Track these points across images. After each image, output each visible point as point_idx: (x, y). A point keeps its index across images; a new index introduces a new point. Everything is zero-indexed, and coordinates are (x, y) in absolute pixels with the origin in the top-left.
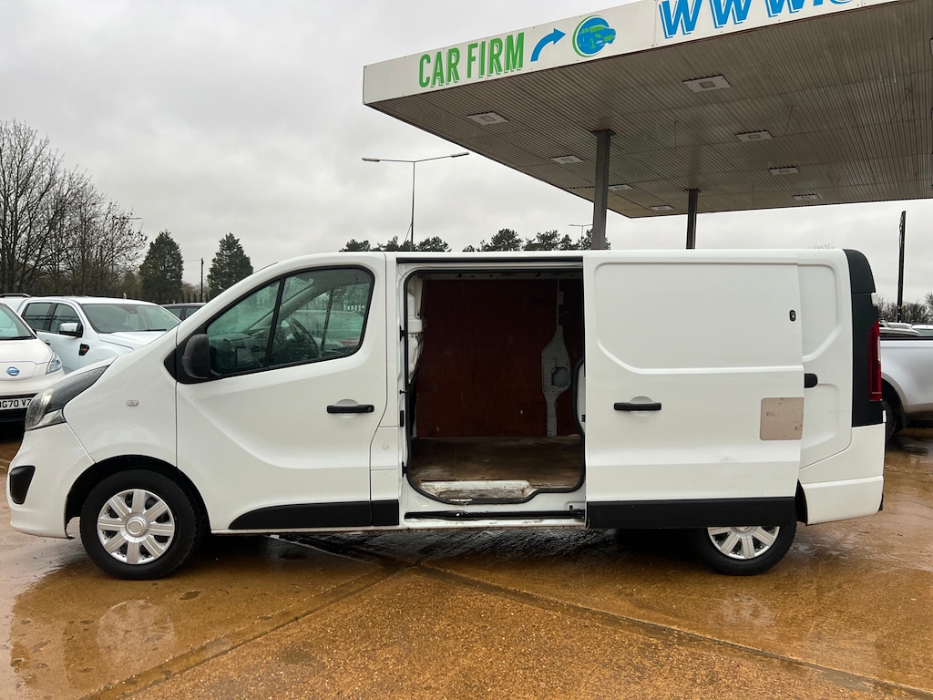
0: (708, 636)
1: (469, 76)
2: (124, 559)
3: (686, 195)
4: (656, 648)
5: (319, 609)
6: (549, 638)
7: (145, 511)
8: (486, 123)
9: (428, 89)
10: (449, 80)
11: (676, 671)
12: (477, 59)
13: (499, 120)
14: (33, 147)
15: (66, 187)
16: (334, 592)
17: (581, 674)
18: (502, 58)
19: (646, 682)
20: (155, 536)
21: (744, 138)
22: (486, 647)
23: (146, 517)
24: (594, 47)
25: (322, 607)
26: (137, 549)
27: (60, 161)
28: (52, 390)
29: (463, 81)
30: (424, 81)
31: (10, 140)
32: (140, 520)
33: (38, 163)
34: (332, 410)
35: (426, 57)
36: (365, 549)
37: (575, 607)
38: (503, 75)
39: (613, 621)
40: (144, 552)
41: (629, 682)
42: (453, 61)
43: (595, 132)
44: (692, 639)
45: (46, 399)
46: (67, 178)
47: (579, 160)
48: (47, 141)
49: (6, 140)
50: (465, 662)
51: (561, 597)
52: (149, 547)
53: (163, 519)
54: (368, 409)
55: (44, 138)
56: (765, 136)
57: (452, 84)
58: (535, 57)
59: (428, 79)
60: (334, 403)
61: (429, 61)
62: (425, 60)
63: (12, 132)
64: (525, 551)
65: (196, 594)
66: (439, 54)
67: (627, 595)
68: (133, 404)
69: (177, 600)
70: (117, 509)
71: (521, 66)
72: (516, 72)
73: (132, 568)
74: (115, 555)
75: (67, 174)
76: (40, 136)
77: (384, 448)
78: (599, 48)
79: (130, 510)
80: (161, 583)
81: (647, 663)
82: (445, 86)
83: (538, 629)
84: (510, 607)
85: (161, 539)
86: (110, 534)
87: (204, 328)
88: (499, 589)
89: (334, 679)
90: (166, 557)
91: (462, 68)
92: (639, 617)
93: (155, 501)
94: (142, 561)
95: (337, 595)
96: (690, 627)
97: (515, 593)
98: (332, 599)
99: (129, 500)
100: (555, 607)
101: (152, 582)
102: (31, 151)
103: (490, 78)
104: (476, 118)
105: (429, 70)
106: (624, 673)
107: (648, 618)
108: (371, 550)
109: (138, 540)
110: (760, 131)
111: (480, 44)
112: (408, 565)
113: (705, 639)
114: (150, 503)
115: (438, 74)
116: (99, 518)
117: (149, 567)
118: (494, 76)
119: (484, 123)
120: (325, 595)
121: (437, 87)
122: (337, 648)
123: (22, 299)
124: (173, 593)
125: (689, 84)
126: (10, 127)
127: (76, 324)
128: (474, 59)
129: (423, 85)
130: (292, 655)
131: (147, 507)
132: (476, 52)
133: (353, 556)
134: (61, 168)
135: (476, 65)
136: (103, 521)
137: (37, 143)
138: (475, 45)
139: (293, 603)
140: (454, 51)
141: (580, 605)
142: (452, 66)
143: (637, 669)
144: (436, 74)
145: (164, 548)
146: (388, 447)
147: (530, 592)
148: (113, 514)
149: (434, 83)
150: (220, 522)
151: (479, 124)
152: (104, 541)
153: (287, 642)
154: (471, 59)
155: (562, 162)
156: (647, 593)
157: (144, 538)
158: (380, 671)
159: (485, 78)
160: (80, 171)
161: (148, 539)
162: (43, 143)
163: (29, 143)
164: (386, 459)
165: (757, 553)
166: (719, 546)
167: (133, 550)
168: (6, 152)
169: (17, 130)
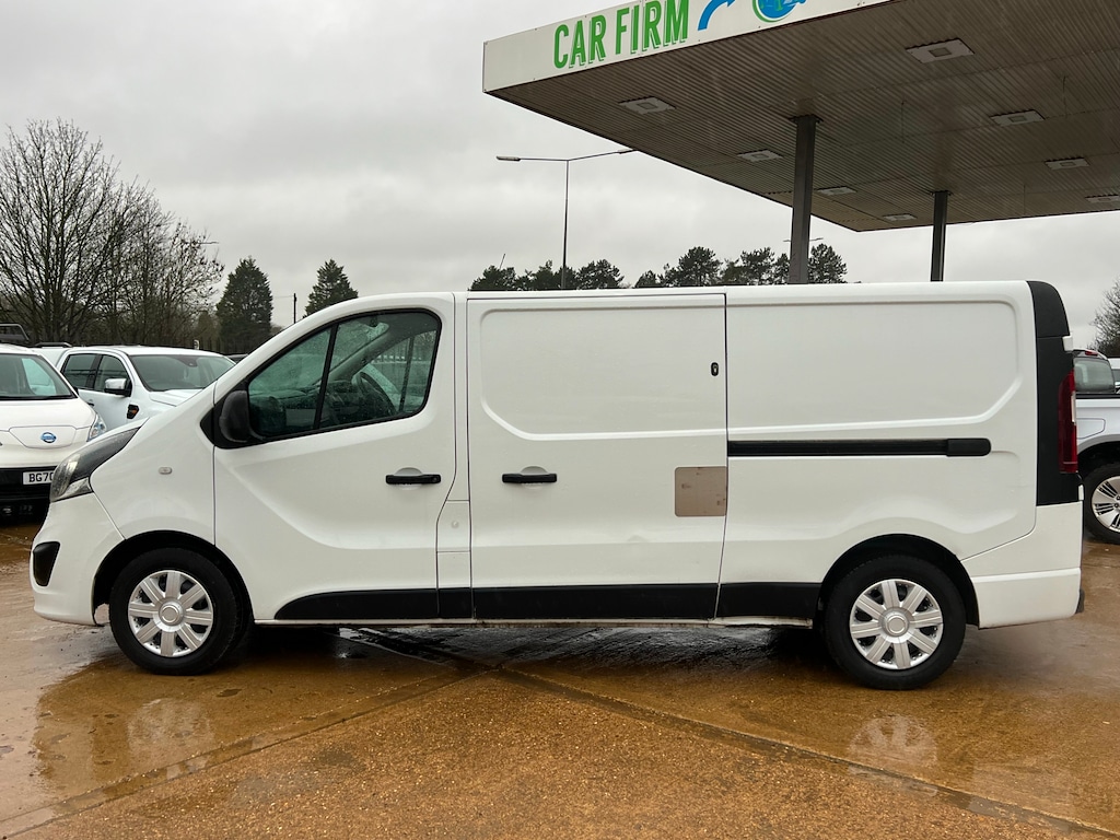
0: (824, 754)
1: (618, 51)
2: (157, 650)
3: (932, 199)
4: (756, 764)
5: (372, 711)
6: (631, 749)
7: (181, 595)
8: (646, 111)
9: (566, 70)
10: (593, 58)
11: (770, 787)
12: (629, 29)
13: (662, 106)
14: (83, 153)
15: (123, 203)
16: (393, 694)
17: (656, 786)
18: (661, 28)
19: (731, 796)
20: (192, 625)
21: (1003, 121)
22: (554, 755)
23: (182, 602)
24: (780, 8)
25: (376, 709)
26: (172, 638)
27: (115, 171)
28: (78, 456)
29: (611, 57)
30: (561, 60)
31: (52, 144)
32: (176, 606)
33: (89, 174)
34: (391, 480)
35: (563, 28)
36: (441, 649)
37: (674, 718)
38: (661, 49)
39: (715, 734)
40: (180, 643)
41: (709, 796)
42: (598, 33)
43: (794, 119)
44: (804, 755)
45: (72, 466)
46: (124, 193)
47: (777, 156)
48: (100, 146)
49: (48, 145)
50: (525, 770)
51: (660, 707)
52: (186, 638)
53: (200, 605)
54: (433, 480)
55: (96, 142)
56: (1032, 117)
57: (596, 63)
58: (703, 25)
59: (566, 56)
60: (394, 473)
61: (566, 34)
62: (562, 33)
63: (57, 134)
64: (633, 656)
65: (234, 692)
66: (580, 24)
67: (741, 707)
68: (166, 472)
69: (214, 697)
70: (150, 592)
71: (685, 36)
72: (678, 45)
73: (166, 661)
74: (147, 645)
75: (125, 188)
76: (92, 140)
77: (453, 526)
78: (787, 9)
79: (164, 594)
80: (198, 680)
81: (738, 778)
82: (587, 66)
83: (622, 740)
84: (595, 715)
85: (199, 629)
86: (143, 621)
87: (245, 384)
88: (589, 696)
89: (372, 780)
90: (203, 650)
91: (609, 42)
92: (747, 731)
93: (193, 584)
94: (177, 653)
95: (395, 698)
96: (805, 743)
97: (606, 702)
98: (389, 701)
99: (162, 582)
100: (649, 717)
101: (189, 678)
102: (81, 159)
103: (645, 54)
104: (631, 105)
105: (566, 46)
106: (708, 787)
107: (759, 732)
108: (447, 650)
109: (173, 629)
110: (1025, 111)
111: (632, 8)
112: (487, 668)
113: (819, 757)
114: (185, 586)
115: (578, 50)
116: (131, 603)
117: (185, 660)
118: (651, 51)
119: (642, 111)
120: (382, 697)
121: (577, 68)
122: (383, 751)
123: (61, 349)
124: (210, 691)
125: (915, 52)
126: (54, 128)
127: (124, 380)
128: (624, 29)
129: (559, 65)
130: (332, 758)
131: (183, 591)
132: (627, 20)
133: (424, 657)
134: (117, 179)
135: (626, 37)
136: (135, 607)
137: (87, 148)
138: (626, 11)
139: (342, 705)
140: (599, 20)
141: (680, 716)
142: (597, 39)
143: (724, 783)
144: (575, 51)
145: (201, 639)
146: (457, 525)
147: (624, 701)
148: (145, 598)
149: (573, 62)
150: (265, 610)
151: (637, 113)
152: (136, 629)
153: (327, 742)
154: (621, 29)
155: (753, 160)
156: (765, 705)
157: (179, 627)
158: (425, 775)
159: (639, 54)
160: (141, 183)
161: (184, 628)
162: (95, 148)
163: (78, 149)
164: (455, 539)
165: (915, 662)
166: (864, 652)
167: (168, 641)
168: (48, 161)
169: (63, 132)
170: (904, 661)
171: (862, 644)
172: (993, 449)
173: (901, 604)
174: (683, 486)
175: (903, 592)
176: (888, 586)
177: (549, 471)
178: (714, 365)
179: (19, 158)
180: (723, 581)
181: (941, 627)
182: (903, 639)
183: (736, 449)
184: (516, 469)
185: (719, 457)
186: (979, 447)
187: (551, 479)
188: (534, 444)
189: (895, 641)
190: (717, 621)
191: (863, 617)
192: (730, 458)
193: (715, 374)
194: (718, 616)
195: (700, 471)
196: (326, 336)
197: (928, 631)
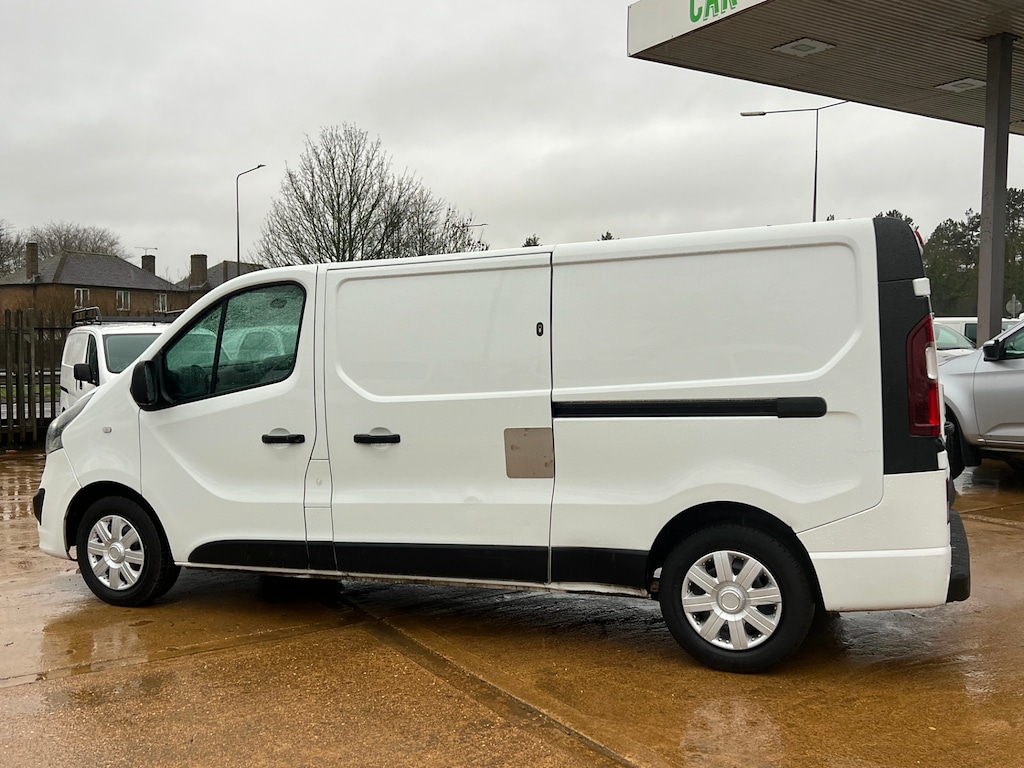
0: (569, 725)
2: (108, 584)
4: (489, 727)
5: (227, 648)
6: (393, 702)
7: (122, 537)
8: (805, 54)
9: (700, 23)
10: (725, 7)
11: (469, 749)
13: (821, 47)
14: (365, 152)
15: (395, 195)
16: (262, 636)
19: (420, 752)
20: (130, 563)
23: (123, 543)
25: (232, 647)
26: (117, 574)
27: (388, 164)
29: (742, 5)
30: (696, 14)
31: (340, 146)
32: (118, 546)
33: (369, 171)
34: (267, 440)
39: (490, 696)
40: (123, 579)
43: (983, 40)
44: (547, 724)
46: (396, 185)
47: (984, 83)
48: (379, 143)
49: (338, 147)
51: (476, 667)
52: (126, 574)
53: (135, 547)
54: (299, 439)
55: (375, 140)
57: (729, 12)
59: (700, 9)
60: (268, 433)
63: (343, 138)
67: (548, 673)
68: (108, 431)
70: (102, 533)
73: (114, 594)
74: (101, 579)
75: (396, 180)
76: (372, 139)
77: (317, 483)
79: (111, 536)
85: (135, 567)
86: (98, 558)
90: (137, 585)
93: (130, 528)
94: (121, 587)
96: (564, 713)
97: (433, 658)
98: (251, 641)
99: (109, 525)
100: (452, 675)
102: (363, 158)
104: (785, 49)
109: (117, 566)
112: (372, 620)
114: (125, 530)
116: (89, 541)
117: (126, 593)
119: (801, 54)
120: (250, 638)
121: (711, 19)
126: (341, 132)
129: (695, 19)
131: (123, 534)
134: (389, 173)
136: (93, 545)
137: (368, 147)
143: (431, 740)
145: (137, 575)
146: (321, 482)
148: (98, 538)
149: (707, 15)
150: (181, 553)
151: (796, 56)
152: (93, 565)
153: (158, 670)
156: (575, 674)
157: (122, 565)
160: (410, 173)
161: (125, 565)
162: (375, 146)
163: (361, 148)
164: (318, 496)
165: (752, 643)
166: (698, 627)
167: (114, 575)
168: (339, 161)
169: (349, 134)
170: (740, 642)
171: (696, 620)
172: (828, 410)
173: (735, 577)
174: (512, 448)
175: (737, 565)
176: (721, 557)
177: (393, 432)
178: (540, 325)
179: (315, 163)
180: (554, 544)
181: (780, 606)
182: (739, 617)
183: (560, 409)
184: (366, 431)
185: (543, 418)
186: (812, 408)
187: (395, 439)
188: (380, 405)
189: (730, 618)
190: (554, 586)
191: (697, 590)
192: (556, 420)
193: (540, 334)
194: (553, 581)
195: (527, 433)
196: (218, 312)
197: (767, 610)
